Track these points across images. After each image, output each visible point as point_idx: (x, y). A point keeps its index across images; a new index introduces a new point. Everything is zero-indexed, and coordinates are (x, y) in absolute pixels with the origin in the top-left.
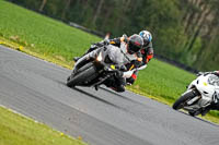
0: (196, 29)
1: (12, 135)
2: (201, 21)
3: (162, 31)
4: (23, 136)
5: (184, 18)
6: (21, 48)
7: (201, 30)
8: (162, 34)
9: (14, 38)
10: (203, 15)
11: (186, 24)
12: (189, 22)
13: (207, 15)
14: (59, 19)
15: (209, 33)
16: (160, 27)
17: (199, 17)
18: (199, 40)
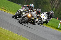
0: (54, 5)
1: (2, 35)
2: (55, 3)
3: (44, 6)
4: (5, 35)
5: (50, 2)
6: (5, 11)
7: (55, 6)
8: (44, 7)
9: (3, 8)
10: (56, 1)
11: (51, 4)
12: (52, 3)
13: (57, 1)
14: (16, 3)
15: (57, 6)
16: (44, 5)
17: (54, 2)
18: (54, 8)
